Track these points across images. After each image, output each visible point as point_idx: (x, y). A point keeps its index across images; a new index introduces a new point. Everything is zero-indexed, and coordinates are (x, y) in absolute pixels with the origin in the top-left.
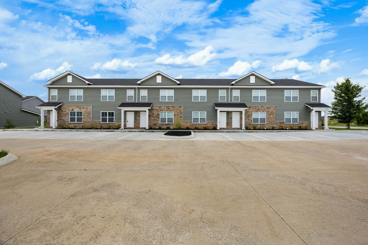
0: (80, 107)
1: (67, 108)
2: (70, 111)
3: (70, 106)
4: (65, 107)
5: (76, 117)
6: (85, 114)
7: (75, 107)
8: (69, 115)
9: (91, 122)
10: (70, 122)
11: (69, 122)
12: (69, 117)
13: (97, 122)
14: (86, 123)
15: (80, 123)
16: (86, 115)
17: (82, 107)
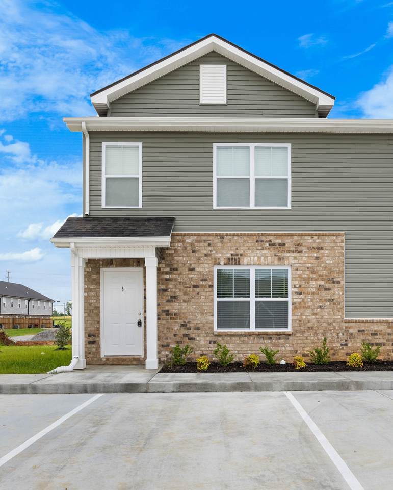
0: (279, 241)
1: (203, 249)
2: (215, 269)
3: (222, 237)
4: (188, 241)
5: (253, 299)
6: (307, 281)
7: (251, 242)
8: (211, 286)
9: (344, 325)
10: (216, 330)
11: (211, 328)
12: (212, 300)
13: (375, 327)
14: (316, 334)
15: (279, 335)
16: (313, 286)
17: (288, 241)
